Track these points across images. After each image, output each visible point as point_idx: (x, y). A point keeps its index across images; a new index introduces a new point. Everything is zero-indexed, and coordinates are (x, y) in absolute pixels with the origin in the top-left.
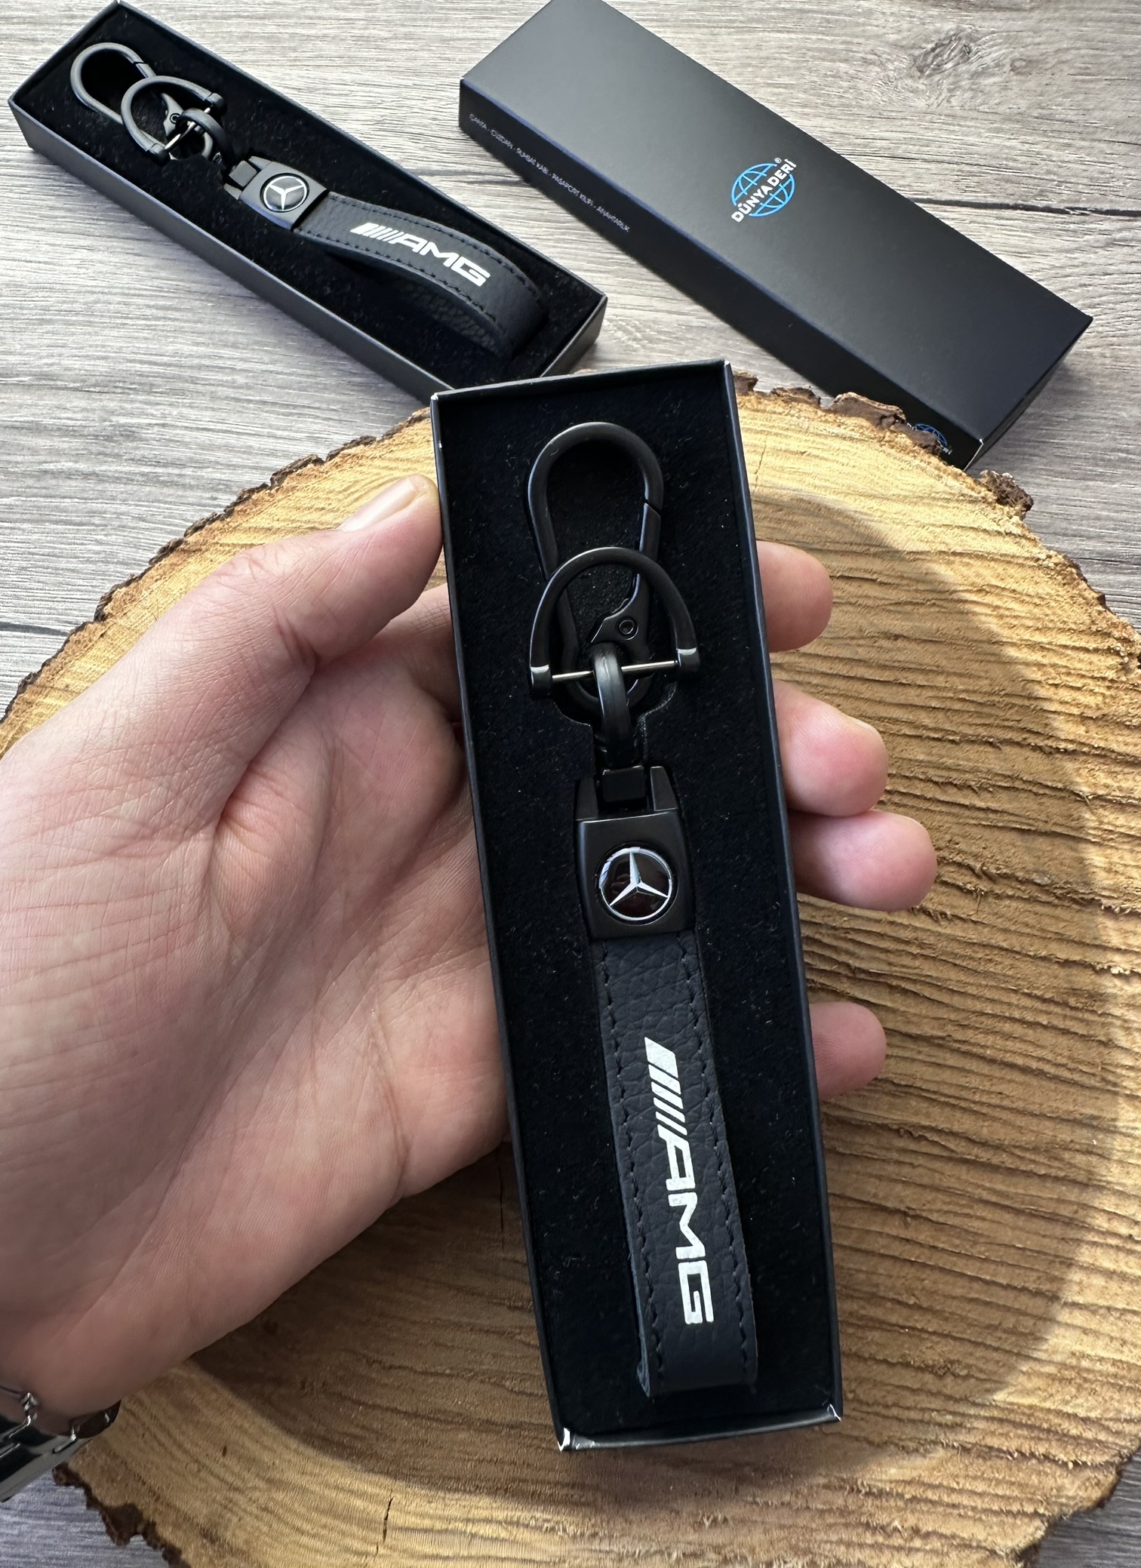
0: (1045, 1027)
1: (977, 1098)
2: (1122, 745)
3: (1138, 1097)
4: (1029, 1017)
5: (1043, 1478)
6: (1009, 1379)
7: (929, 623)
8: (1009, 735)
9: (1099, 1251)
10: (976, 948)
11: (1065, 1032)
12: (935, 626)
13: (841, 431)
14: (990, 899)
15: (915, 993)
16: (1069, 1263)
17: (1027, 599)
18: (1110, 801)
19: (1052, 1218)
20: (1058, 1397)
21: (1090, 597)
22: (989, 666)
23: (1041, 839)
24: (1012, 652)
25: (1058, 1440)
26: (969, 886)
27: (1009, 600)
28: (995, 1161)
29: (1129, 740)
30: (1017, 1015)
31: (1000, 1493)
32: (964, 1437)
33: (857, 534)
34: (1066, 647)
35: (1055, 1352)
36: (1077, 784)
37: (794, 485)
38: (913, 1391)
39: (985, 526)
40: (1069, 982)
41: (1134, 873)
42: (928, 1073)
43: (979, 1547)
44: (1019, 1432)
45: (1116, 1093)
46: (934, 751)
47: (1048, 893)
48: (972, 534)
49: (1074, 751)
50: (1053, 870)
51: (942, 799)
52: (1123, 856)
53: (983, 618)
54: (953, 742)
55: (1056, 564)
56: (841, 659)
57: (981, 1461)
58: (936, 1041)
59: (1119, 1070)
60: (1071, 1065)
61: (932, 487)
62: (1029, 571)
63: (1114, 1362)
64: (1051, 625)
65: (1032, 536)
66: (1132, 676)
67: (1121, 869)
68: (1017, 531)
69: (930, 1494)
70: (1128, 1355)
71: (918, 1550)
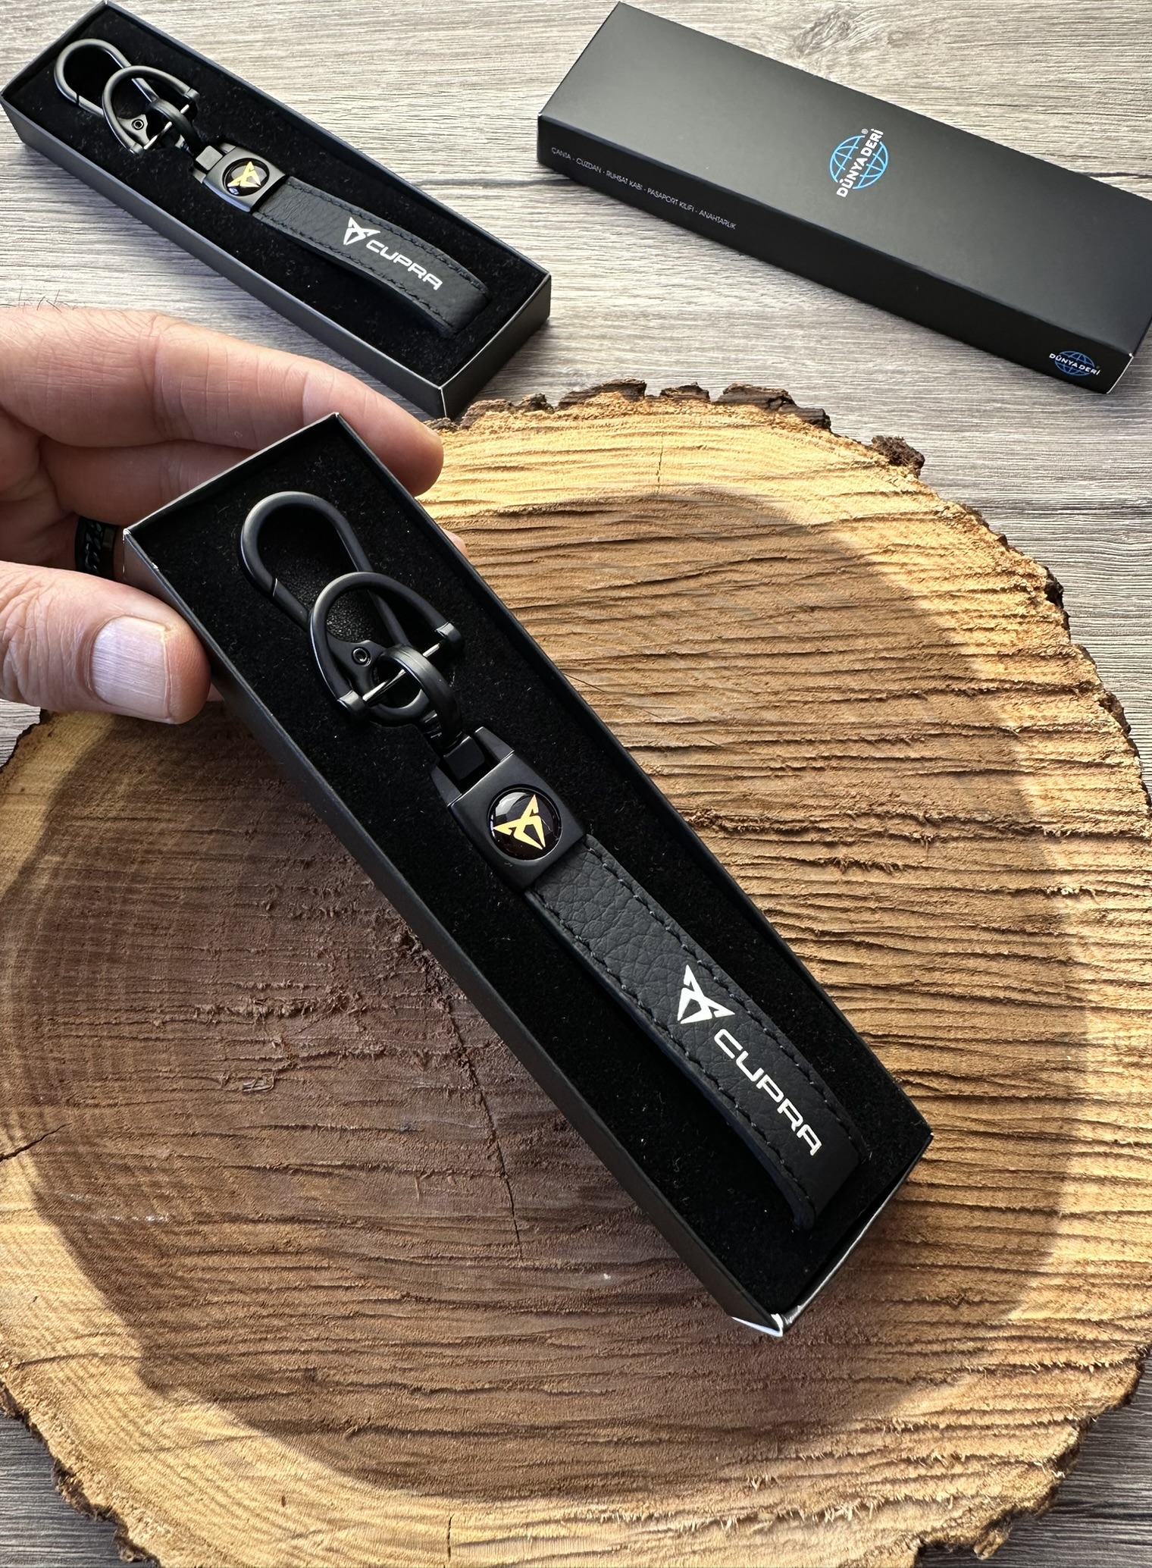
0: (1006, 957)
1: (952, 1035)
2: (1041, 676)
3: (1103, 1008)
4: (991, 950)
5: (1068, 1386)
6: (1022, 1297)
7: (843, 589)
8: (932, 684)
9: (1088, 1160)
10: (931, 893)
11: (1026, 958)
12: (848, 593)
13: (733, 420)
14: (938, 844)
15: (880, 947)
16: (1062, 1178)
17: (932, 552)
18: (1037, 732)
19: (1039, 1137)
20: (1070, 1305)
21: (992, 540)
22: (904, 621)
23: (977, 779)
24: (924, 605)
25: (1077, 1347)
26: (916, 835)
27: (915, 556)
28: (978, 1090)
29: (1047, 670)
30: (979, 951)
31: (1029, 1407)
32: (988, 1360)
33: (762, 516)
34: (974, 591)
35: (1060, 1264)
36: (1003, 720)
37: (695, 480)
38: (932, 1325)
39: (882, 489)
40: (1023, 909)
41: (1068, 795)
42: (902, 1019)
43: (1017, 1462)
44: (1039, 1346)
45: (1082, 1008)
46: (864, 712)
47: (991, 829)
48: (870, 498)
49: (998, 690)
50: (992, 806)
51: (878, 755)
52: (1056, 781)
53: (893, 577)
54: (880, 700)
55: (955, 514)
56: (763, 639)
57: (1007, 1379)
59: (1082, 986)
60: (1036, 989)
62: (931, 525)
63: (1118, 1263)
64: (958, 573)
65: (928, 491)
66: (1041, 609)
67: (1057, 794)
68: (913, 488)
69: (964, 1421)
70: (1130, 1255)
71: (961, 1475)
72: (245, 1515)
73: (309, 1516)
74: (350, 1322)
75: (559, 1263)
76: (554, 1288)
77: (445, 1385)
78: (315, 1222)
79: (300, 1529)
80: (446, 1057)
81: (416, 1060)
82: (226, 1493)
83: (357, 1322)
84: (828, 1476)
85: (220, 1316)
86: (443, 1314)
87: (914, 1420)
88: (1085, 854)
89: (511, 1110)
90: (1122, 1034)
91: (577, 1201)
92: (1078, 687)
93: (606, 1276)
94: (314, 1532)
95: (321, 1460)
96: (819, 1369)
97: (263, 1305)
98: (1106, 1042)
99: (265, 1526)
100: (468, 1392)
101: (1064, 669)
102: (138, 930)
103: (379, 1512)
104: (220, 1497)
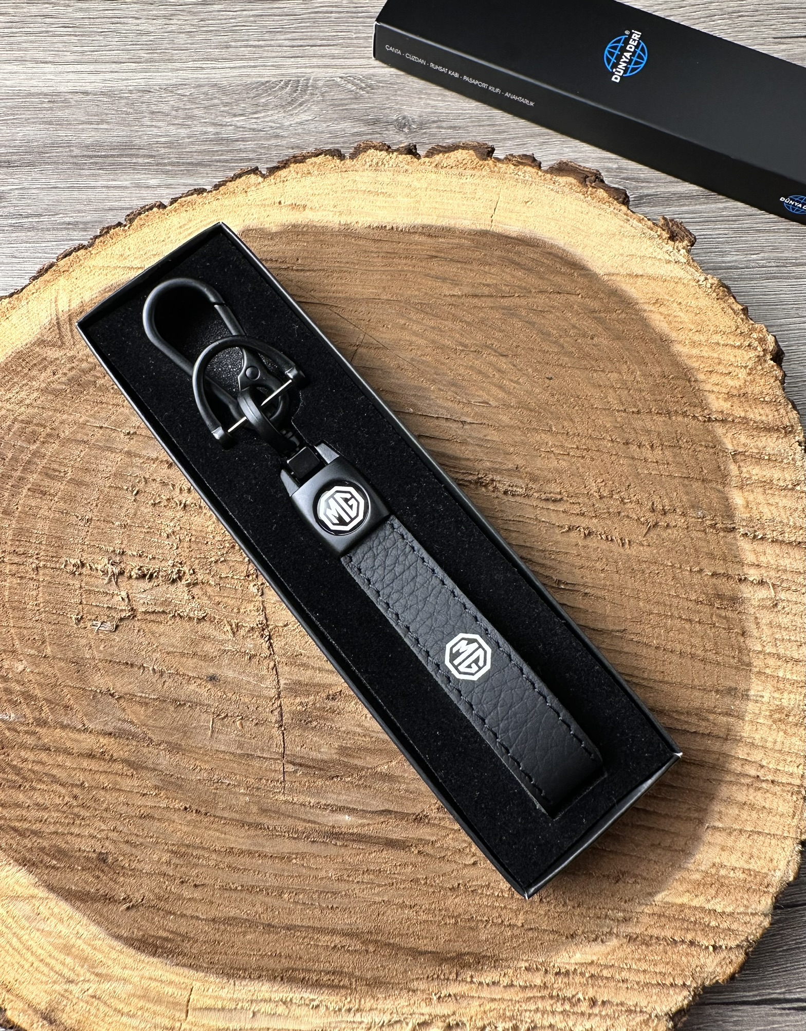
0: (697, 623)
1: (646, 675)
2: (757, 416)
3: (765, 673)
5: (689, 958)
6: (666, 885)
8: (675, 408)
9: (734, 788)
10: (647, 565)
11: (713, 626)
13: (555, 186)
14: (658, 529)
16: (712, 798)
17: (691, 309)
18: (747, 456)
20: (702, 898)
21: (736, 308)
23: (697, 485)
24: (677, 348)
25: (701, 930)
26: (642, 519)
27: (678, 310)
29: (762, 412)
31: (658, 971)
32: (631, 929)
33: (566, 260)
34: (718, 344)
35: (700, 864)
36: (724, 443)
39: (660, 256)
40: (716, 588)
41: (765, 510)
43: (641, 1011)
44: (672, 924)
45: (749, 671)
47: (701, 524)
48: (650, 262)
49: (722, 420)
50: (705, 507)
52: (757, 497)
53: (657, 323)
54: (633, 413)
55: (712, 284)
57: (644, 947)
58: (617, 634)
59: (751, 654)
61: (621, 226)
62: (692, 289)
63: (744, 871)
64: (706, 328)
65: (694, 263)
66: (767, 365)
67: (755, 506)
68: (683, 260)
69: (605, 973)
70: (754, 865)
71: (596, 1015)
72: (31, 959)
73: (82, 967)
74: (141, 821)
75: (312, 801)
76: (304, 820)
77: (206, 882)
78: (128, 739)
79: (72, 976)
80: (253, 629)
81: (229, 628)
82: (19, 939)
83: (147, 823)
84: (493, 1000)
85: (40, 800)
86: (215, 826)
87: (568, 967)
88: (770, 555)
89: (295, 678)
90: (777, 695)
91: (335, 756)
92: (784, 428)
93: (347, 817)
94: (84, 980)
95: (99, 924)
96: (500, 916)
97: (75, 797)
98: (763, 700)
99: (46, 970)
100: (224, 889)
101: (776, 413)
102: (29, 493)
103: (136, 973)
104: (14, 941)
